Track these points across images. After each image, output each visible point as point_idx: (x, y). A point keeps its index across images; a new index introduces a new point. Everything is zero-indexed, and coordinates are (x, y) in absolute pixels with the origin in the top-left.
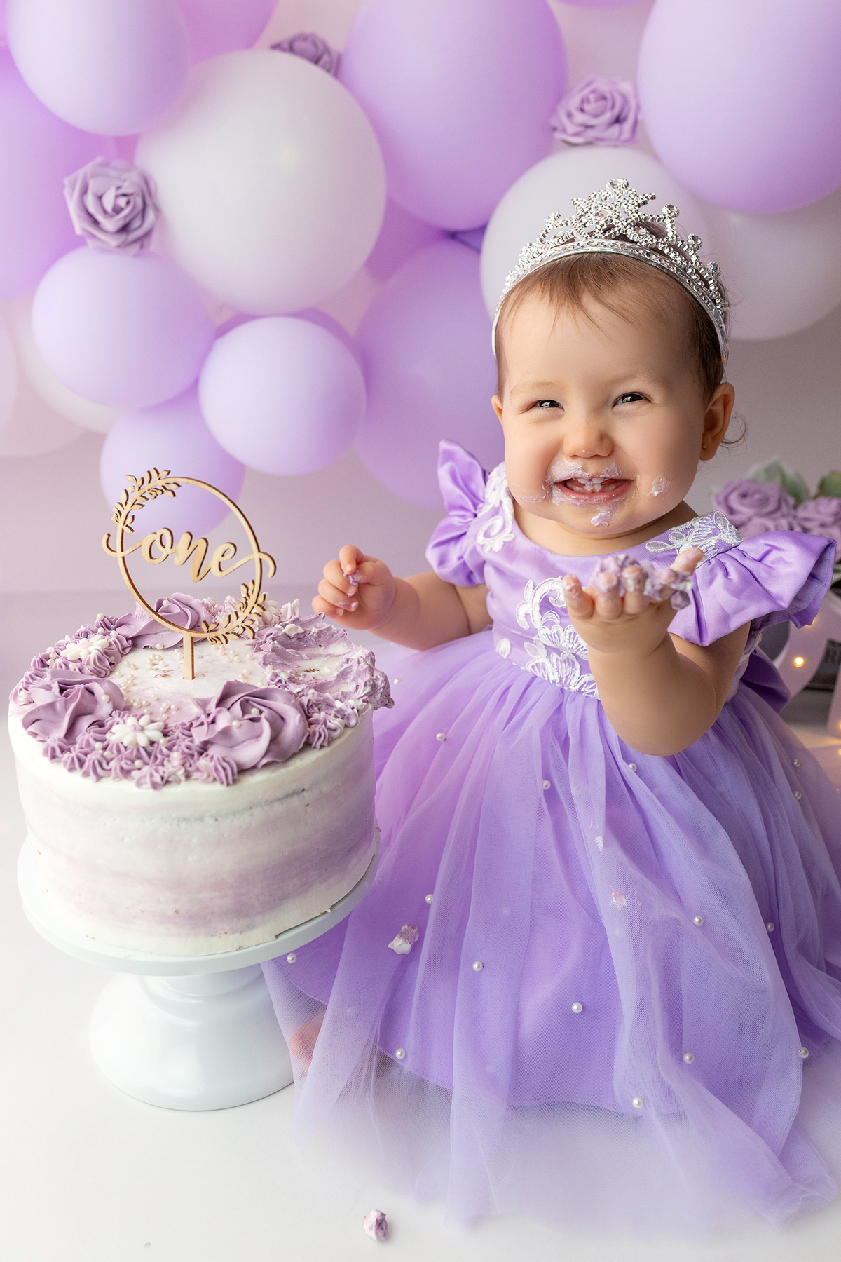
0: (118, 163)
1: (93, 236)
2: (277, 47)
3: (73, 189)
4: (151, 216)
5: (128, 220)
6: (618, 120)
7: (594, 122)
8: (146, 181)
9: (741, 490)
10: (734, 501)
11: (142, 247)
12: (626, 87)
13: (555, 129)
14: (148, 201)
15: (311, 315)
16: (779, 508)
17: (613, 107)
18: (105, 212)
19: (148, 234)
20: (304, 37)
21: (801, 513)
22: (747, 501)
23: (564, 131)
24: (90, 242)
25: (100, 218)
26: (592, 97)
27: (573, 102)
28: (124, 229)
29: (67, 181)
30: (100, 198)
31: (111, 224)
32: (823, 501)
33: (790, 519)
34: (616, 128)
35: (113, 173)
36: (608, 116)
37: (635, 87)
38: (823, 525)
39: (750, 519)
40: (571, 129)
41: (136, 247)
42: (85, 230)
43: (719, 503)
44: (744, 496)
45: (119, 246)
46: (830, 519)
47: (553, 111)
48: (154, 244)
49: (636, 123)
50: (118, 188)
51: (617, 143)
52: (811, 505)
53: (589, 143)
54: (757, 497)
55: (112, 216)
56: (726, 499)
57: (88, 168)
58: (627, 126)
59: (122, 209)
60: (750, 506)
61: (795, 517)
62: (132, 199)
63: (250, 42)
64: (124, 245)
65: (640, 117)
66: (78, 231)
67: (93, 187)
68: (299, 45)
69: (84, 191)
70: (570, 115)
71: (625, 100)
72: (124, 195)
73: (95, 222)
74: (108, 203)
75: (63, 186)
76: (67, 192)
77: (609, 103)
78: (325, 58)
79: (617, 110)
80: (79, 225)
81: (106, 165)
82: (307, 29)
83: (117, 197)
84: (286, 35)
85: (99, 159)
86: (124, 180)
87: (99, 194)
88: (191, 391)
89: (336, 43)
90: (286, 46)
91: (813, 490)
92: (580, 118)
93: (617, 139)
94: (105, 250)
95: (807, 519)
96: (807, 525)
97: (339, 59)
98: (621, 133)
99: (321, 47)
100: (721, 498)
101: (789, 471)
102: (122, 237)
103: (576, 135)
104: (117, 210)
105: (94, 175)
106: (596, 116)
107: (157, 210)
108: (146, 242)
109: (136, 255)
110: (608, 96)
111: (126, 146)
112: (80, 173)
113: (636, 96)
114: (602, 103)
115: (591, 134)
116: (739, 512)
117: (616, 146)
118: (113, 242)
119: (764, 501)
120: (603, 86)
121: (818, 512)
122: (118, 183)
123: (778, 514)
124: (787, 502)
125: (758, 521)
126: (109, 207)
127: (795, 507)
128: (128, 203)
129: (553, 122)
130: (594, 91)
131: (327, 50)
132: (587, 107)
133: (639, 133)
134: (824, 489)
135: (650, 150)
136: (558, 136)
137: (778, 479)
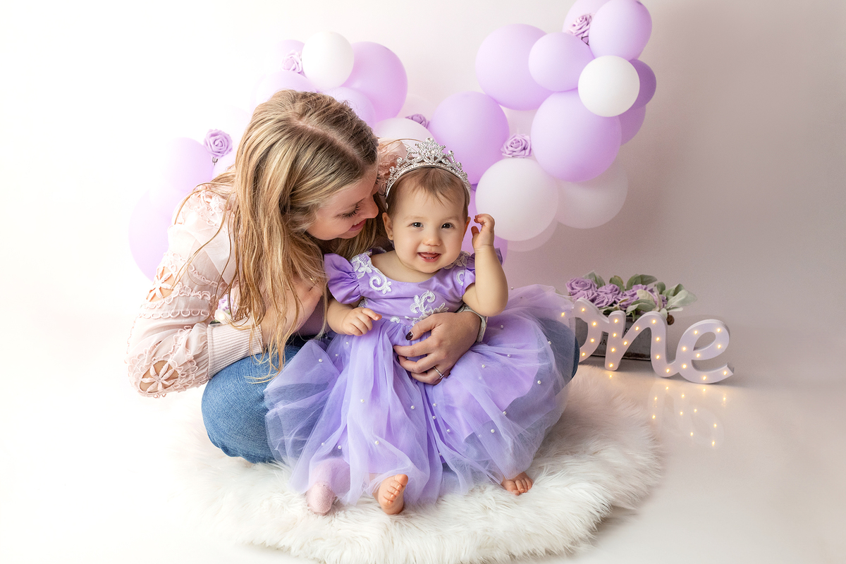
2: (407, 118)
6: (524, 149)
7: (515, 150)
9: (576, 281)
10: (573, 284)
12: (527, 138)
13: (502, 152)
16: (590, 288)
20: (417, 115)
21: (599, 290)
23: (505, 153)
26: (514, 142)
27: (508, 143)
32: (609, 286)
33: (594, 292)
34: (523, 152)
36: (520, 148)
37: (530, 138)
39: (579, 291)
40: (507, 152)
43: (568, 287)
44: (577, 283)
47: (502, 146)
49: (531, 149)
52: (604, 287)
53: (514, 157)
54: (583, 284)
56: (571, 284)
58: (527, 151)
60: (580, 287)
61: (596, 291)
65: (532, 147)
68: (415, 118)
70: (507, 148)
71: (526, 142)
77: (520, 143)
78: (424, 122)
79: (523, 146)
82: (418, 113)
84: (410, 114)
89: (428, 119)
90: (410, 117)
91: (607, 282)
92: (510, 149)
93: (524, 156)
96: (600, 293)
97: (428, 122)
98: (525, 153)
99: (422, 118)
100: (569, 284)
101: (597, 275)
103: (509, 154)
106: (517, 147)
110: (520, 141)
113: (530, 141)
114: (518, 144)
115: (514, 154)
116: (576, 289)
117: (523, 158)
119: (585, 285)
120: (518, 138)
121: (605, 289)
123: (590, 290)
124: (594, 286)
125: (581, 292)
127: (597, 288)
129: (502, 150)
130: (515, 140)
131: (425, 119)
132: (513, 145)
133: (532, 153)
134: (611, 281)
135: (535, 160)
136: (503, 154)
137: (593, 279)
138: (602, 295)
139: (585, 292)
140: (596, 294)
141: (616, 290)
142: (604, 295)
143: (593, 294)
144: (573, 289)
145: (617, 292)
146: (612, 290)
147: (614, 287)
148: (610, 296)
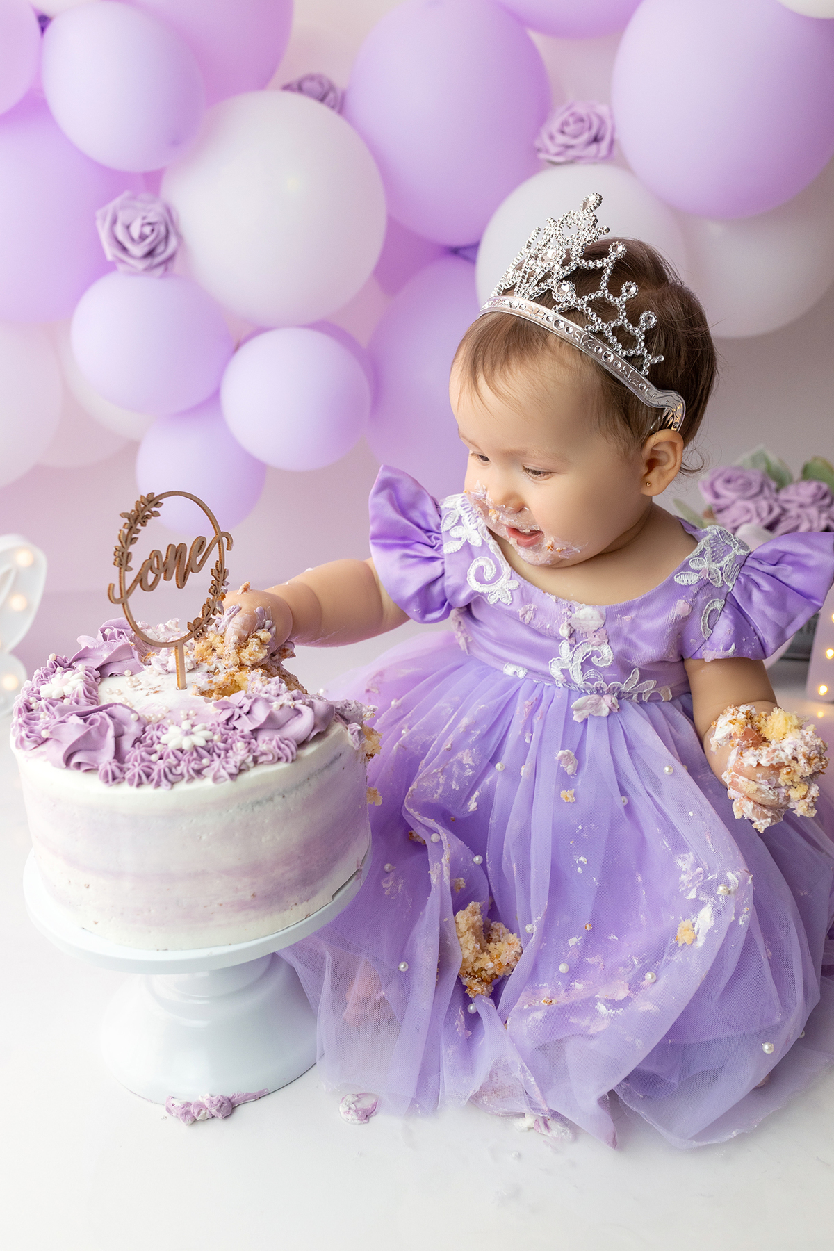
0: (145, 196)
1: (122, 261)
2: (287, 88)
3: (104, 219)
4: (173, 242)
5: (153, 245)
6: (596, 139)
7: (573, 142)
8: (168, 211)
9: (726, 476)
10: (719, 486)
11: (166, 270)
12: (602, 109)
13: (539, 150)
14: (171, 229)
15: (323, 326)
16: (761, 491)
17: (590, 128)
18: (132, 239)
19: (171, 258)
20: (311, 78)
21: (783, 496)
22: (731, 486)
23: (547, 152)
24: (121, 267)
25: (128, 245)
26: (571, 120)
27: (554, 125)
28: (150, 254)
29: (99, 213)
30: (128, 227)
31: (138, 250)
32: (804, 484)
33: (772, 502)
34: (594, 147)
35: (139, 205)
36: (586, 136)
37: (611, 109)
38: (802, 506)
39: (733, 502)
40: (553, 149)
41: (160, 270)
42: (115, 256)
43: (705, 489)
44: (728, 481)
45: (146, 269)
46: (808, 500)
47: (537, 133)
48: (177, 266)
49: (612, 143)
50: (144, 218)
51: (596, 160)
52: (792, 489)
53: (572, 162)
54: (740, 481)
55: (139, 243)
56: (712, 485)
57: (117, 201)
58: (604, 145)
59: (147, 237)
60: (734, 490)
61: (776, 500)
62: (156, 227)
63: (262, 83)
64: (149, 269)
65: (616, 136)
66: (109, 257)
67: (123, 218)
68: (307, 85)
69: (114, 222)
70: (552, 137)
71: (602, 121)
72: (149, 224)
73: (124, 249)
74: (135, 232)
75: (95, 219)
76: (99, 223)
77: (587, 125)
78: (331, 96)
79: (594, 131)
80: (110, 252)
81: (134, 198)
82: (314, 69)
83: (143, 226)
84: (293, 76)
85: (127, 194)
86: (150, 211)
87: (127, 223)
88: (214, 398)
89: (340, 82)
90: (295, 86)
91: (797, 474)
92: (561, 139)
93: (596, 156)
94: (133, 274)
95: (788, 501)
96: (787, 506)
97: (344, 96)
98: (598, 151)
99: (326, 86)
100: (707, 484)
101: (773, 459)
102: (148, 262)
103: (558, 154)
104: (143, 237)
105: (123, 207)
106: (575, 136)
107: (180, 237)
108: (170, 265)
109: (162, 277)
110: (585, 118)
111: (152, 181)
112: (110, 207)
113: (612, 117)
114: (580, 125)
115: (571, 153)
116: (724, 497)
117: (594, 163)
118: (141, 265)
119: (748, 485)
120: (581, 110)
121: (798, 494)
122: (144, 214)
123: (760, 497)
124: (769, 486)
125: (740, 503)
126: (136, 234)
127: (778, 491)
128: (153, 231)
129: (538, 144)
130: (572, 114)
131: (332, 88)
132: (567, 129)
133: (615, 151)
134: (807, 474)
135: (624, 165)
136: (542, 156)
137: (762, 466)
138: (793, 510)
139: (750, 505)
140: (777, 511)
141: (824, 496)
142: (800, 511)
143: (771, 510)
144: (717, 496)
145: (827, 501)
146: (814, 496)
147: (819, 488)
148: (813, 511)
